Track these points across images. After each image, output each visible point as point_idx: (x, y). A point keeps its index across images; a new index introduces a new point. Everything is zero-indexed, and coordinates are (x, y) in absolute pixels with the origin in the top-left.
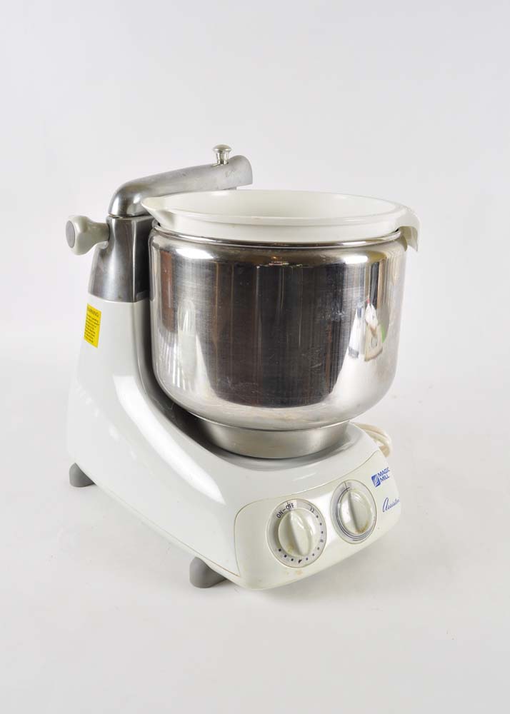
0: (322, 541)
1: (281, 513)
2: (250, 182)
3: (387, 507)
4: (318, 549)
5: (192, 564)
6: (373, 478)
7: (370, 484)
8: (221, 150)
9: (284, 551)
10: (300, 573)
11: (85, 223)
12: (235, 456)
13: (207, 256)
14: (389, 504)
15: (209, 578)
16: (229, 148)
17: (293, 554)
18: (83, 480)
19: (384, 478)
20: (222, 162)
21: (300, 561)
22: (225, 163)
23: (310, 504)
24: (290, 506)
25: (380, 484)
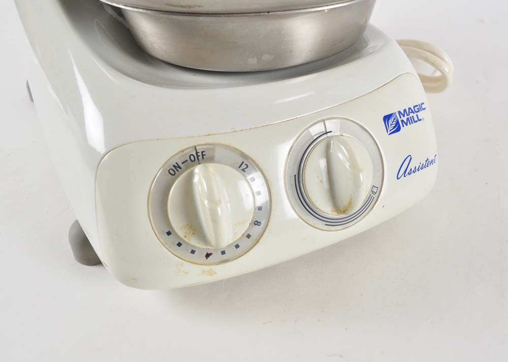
0: (257, 223)
1: (177, 167)
3: (406, 170)
4: (249, 236)
6: (387, 118)
7: (378, 129)
9: (177, 236)
10: (211, 273)
14: (412, 166)
17: (194, 242)
21: (208, 255)
23: (243, 155)
24: (198, 157)
25: (398, 130)
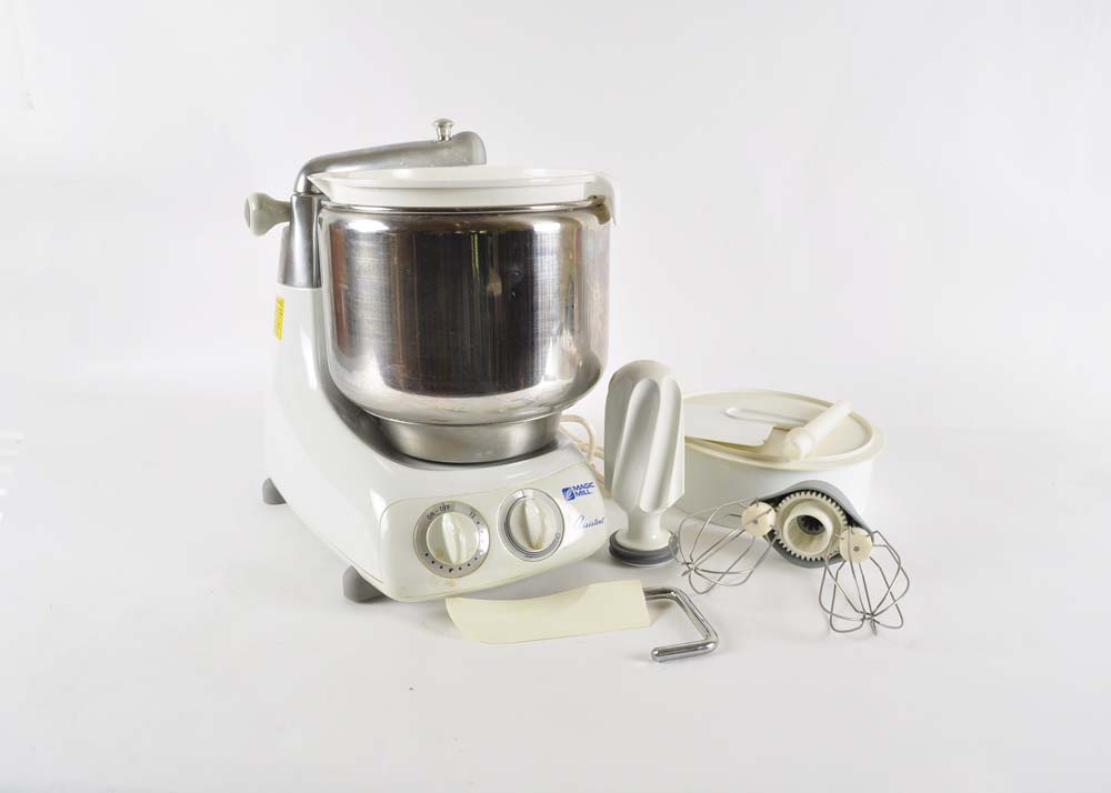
1: (432, 514)
2: (485, 163)
4: (476, 559)
5: (346, 573)
6: (565, 490)
7: (559, 496)
8: (442, 125)
9: (432, 557)
10: (452, 584)
11: (263, 201)
12: (414, 461)
13: (382, 227)
15: (364, 593)
16: (450, 122)
17: (442, 561)
18: (275, 498)
19: (581, 493)
20: (443, 138)
21: (451, 570)
22: (447, 139)
23: (472, 508)
24: (445, 508)
25: (573, 498)
